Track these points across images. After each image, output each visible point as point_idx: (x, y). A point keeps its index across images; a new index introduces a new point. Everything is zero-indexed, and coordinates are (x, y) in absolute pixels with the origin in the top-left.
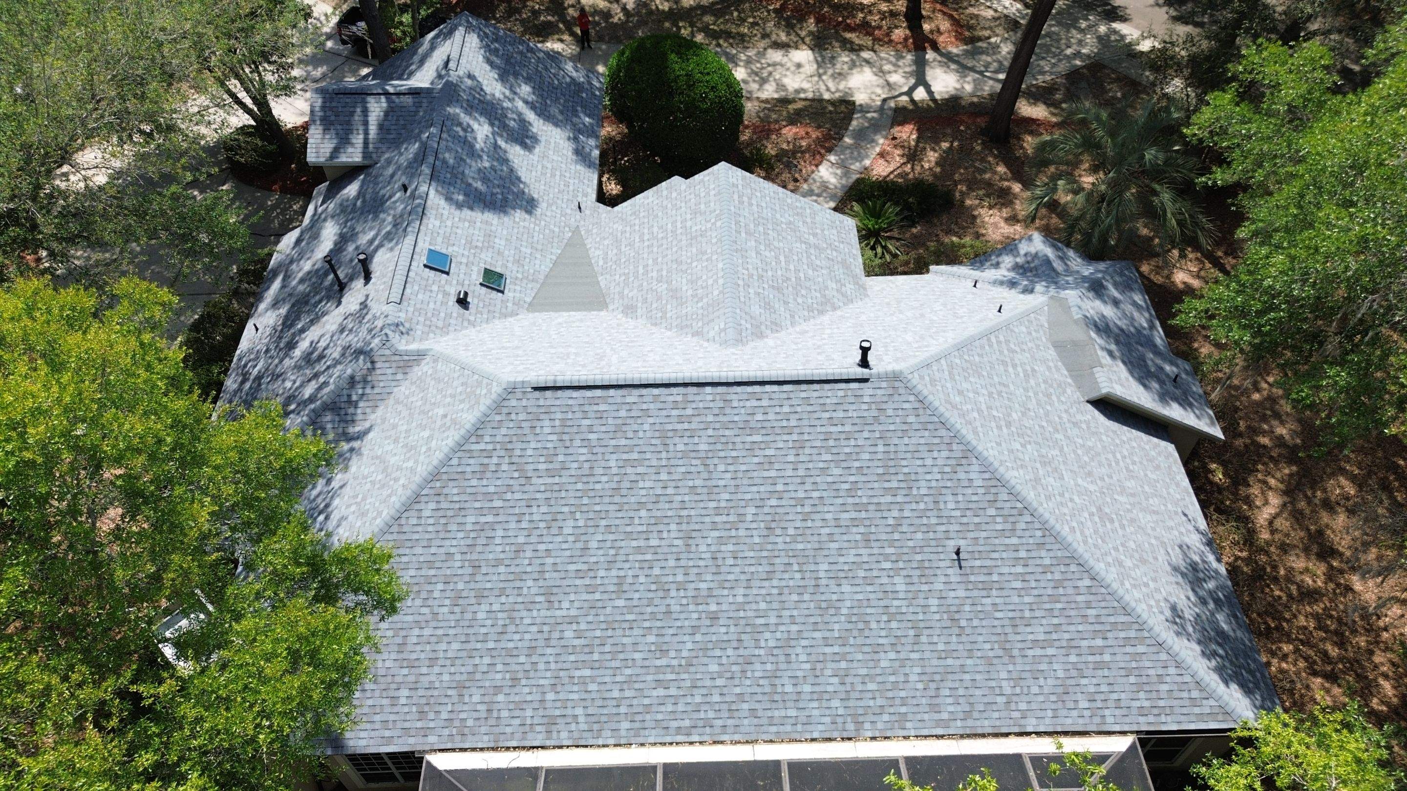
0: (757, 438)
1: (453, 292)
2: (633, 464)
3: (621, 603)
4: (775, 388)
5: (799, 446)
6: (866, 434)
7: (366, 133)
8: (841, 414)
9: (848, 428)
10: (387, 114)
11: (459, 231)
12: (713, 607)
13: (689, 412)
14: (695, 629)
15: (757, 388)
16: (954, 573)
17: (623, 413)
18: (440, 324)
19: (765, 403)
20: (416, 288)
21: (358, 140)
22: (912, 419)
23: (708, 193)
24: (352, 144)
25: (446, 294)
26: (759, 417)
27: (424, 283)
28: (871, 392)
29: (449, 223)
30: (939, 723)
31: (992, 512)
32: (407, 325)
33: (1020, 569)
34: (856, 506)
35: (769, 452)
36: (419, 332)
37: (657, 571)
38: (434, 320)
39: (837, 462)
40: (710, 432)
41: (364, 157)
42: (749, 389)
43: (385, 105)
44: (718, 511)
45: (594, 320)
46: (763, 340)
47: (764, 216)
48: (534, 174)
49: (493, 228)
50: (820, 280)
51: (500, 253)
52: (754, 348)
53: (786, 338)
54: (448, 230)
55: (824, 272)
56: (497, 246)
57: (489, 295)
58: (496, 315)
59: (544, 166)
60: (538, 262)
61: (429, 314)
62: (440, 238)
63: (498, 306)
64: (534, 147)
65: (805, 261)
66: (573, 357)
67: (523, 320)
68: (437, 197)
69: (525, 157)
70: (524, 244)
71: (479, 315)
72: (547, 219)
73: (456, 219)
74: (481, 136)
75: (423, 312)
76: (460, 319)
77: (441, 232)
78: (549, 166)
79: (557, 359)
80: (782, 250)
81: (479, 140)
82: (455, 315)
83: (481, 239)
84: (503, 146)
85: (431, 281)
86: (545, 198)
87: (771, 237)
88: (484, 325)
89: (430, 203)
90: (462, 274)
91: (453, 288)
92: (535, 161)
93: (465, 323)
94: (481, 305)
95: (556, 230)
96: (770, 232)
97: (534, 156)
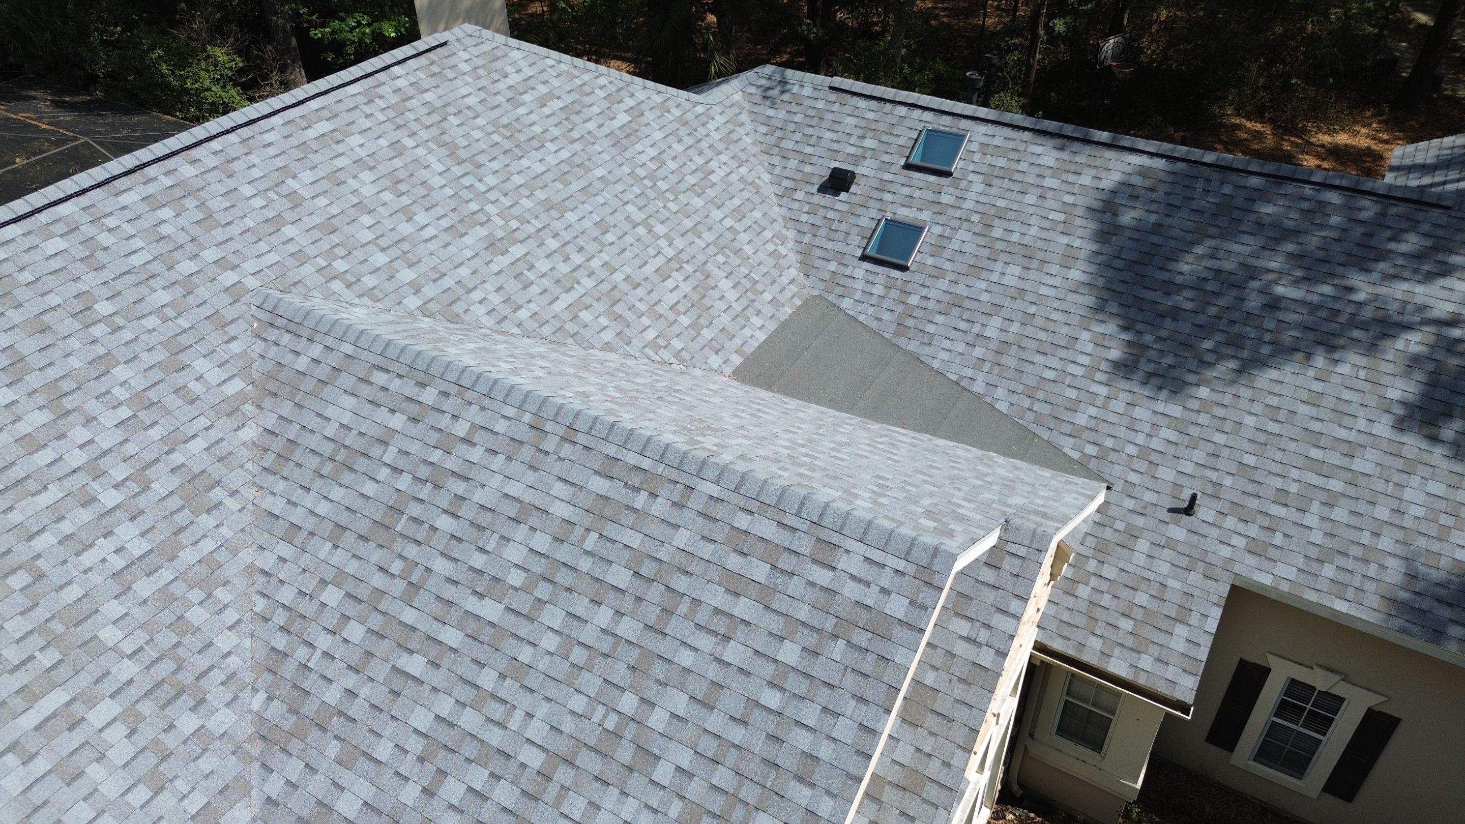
1: (864, 169)
11: (1031, 199)
18: (788, 144)
20: (871, 116)
24: (1428, 175)
25: (857, 158)
29: (1049, 182)
32: (786, 97)
36: (771, 112)
38: (798, 136)
45: (685, 320)
46: (243, 372)
47: (676, 627)
48: (1303, 409)
49: (1054, 269)
50: (384, 750)
51: (976, 269)
52: (217, 320)
53: (203, 422)
54: (1031, 179)
55: (410, 794)
56: (998, 266)
57: (855, 231)
58: (807, 239)
59: (1351, 450)
60: (960, 347)
61: (810, 131)
62: (1002, 162)
63: (829, 245)
64: (1434, 439)
65: (469, 720)
66: (496, 138)
67: (772, 262)
68: (1129, 169)
69: (1372, 400)
70: (1015, 327)
71: (806, 208)
72: (1119, 405)
73: (1069, 199)
74: (1421, 292)
75: (814, 122)
76: (798, 176)
77: (1023, 166)
78: (1358, 465)
79: (505, 121)
80: (524, 629)
81: (1400, 290)
82: (808, 169)
83: (1015, 238)
84: (1400, 344)
85: (885, 138)
86: (1203, 419)
87: (581, 606)
88: (783, 211)
89: (1110, 154)
90: (906, 191)
91: (872, 173)
92: (1362, 424)
93: (786, 183)
94: (831, 214)
95: (1081, 419)
96: (603, 616)
97: (1383, 428)
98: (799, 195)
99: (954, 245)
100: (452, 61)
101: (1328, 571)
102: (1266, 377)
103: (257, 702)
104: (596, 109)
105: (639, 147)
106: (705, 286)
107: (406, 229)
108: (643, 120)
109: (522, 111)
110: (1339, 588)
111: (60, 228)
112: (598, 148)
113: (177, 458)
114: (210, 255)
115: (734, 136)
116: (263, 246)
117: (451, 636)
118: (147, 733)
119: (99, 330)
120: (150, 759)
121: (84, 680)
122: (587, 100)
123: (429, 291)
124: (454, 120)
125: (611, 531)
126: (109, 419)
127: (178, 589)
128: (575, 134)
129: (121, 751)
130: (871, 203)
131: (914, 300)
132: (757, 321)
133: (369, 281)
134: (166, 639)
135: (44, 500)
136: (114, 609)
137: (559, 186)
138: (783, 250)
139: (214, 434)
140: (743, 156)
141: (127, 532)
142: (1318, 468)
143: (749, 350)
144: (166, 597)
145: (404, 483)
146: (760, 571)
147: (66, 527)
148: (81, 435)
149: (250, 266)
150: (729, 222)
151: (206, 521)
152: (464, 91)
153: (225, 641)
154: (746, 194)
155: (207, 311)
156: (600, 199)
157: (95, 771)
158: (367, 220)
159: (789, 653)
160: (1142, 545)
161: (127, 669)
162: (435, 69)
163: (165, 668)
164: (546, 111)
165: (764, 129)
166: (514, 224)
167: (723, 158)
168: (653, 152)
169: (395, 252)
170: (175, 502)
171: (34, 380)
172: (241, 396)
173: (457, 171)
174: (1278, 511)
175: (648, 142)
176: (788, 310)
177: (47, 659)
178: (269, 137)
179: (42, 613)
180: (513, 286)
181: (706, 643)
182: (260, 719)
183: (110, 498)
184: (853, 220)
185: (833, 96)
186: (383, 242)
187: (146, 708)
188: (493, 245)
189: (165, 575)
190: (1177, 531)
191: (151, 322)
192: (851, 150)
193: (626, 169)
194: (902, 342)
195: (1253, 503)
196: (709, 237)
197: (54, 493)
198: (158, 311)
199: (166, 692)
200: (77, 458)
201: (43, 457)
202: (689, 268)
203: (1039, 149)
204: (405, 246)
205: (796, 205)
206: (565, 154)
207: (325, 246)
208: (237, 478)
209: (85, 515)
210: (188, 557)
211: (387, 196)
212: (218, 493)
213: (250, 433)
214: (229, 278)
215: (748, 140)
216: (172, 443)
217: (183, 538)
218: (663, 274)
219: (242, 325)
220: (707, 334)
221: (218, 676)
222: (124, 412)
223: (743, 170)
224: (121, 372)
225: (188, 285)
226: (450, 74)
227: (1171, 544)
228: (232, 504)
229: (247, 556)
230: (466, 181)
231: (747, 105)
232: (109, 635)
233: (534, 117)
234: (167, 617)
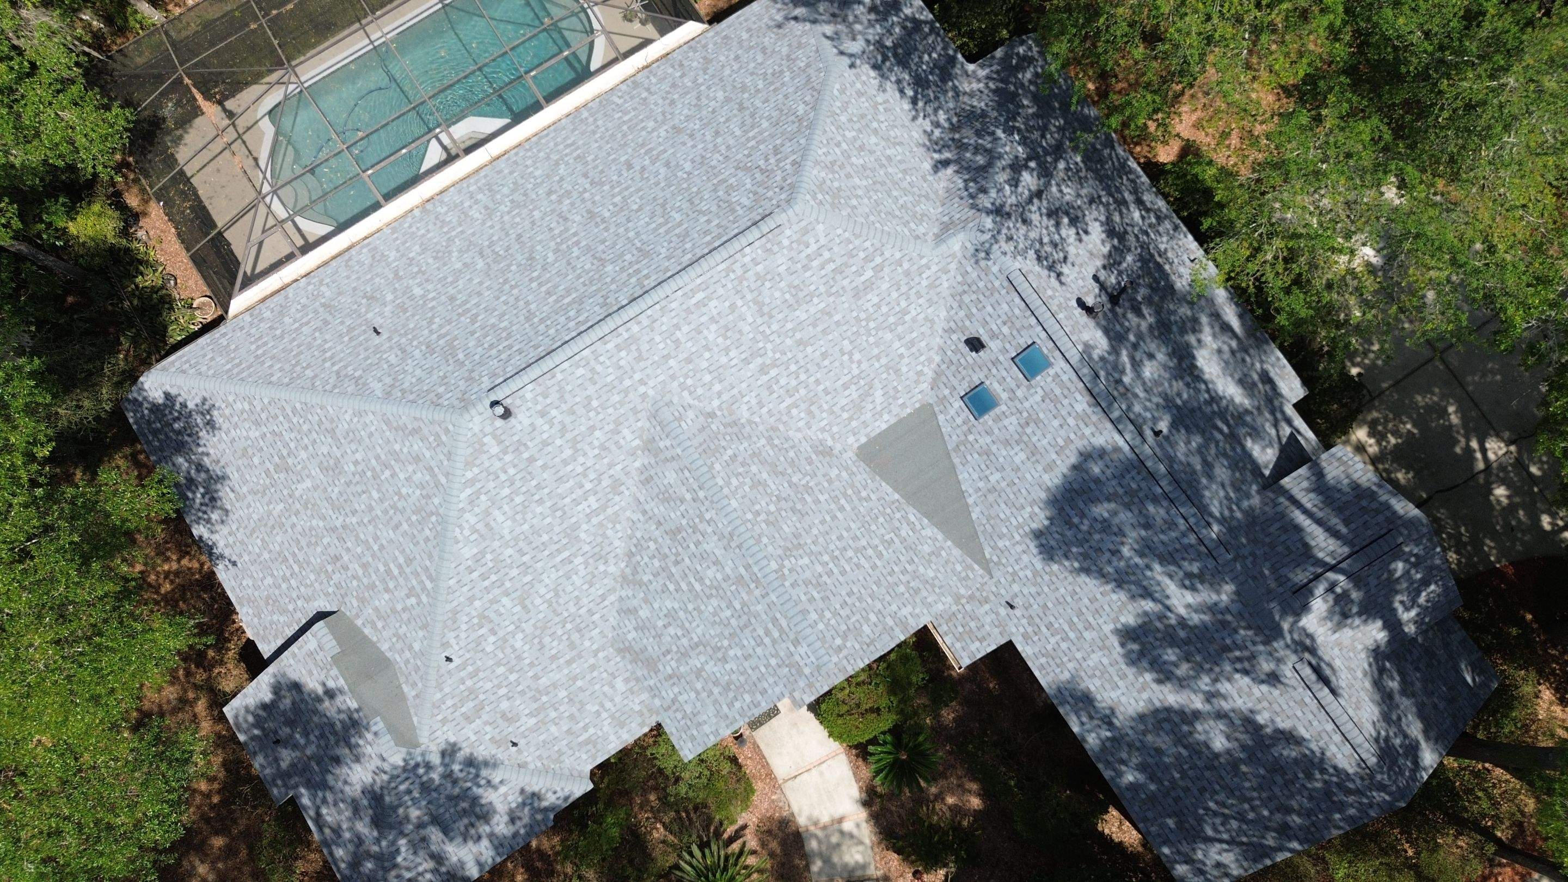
0: (567, 300)
1: (993, 345)
2: (661, 225)
3: (623, 159)
4: (567, 338)
5: (529, 317)
6: (477, 357)
7: (1306, 512)
8: (503, 356)
9: (494, 352)
10: (1306, 546)
11: (1056, 423)
12: (554, 197)
13: (633, 280)
14: (562, 179)
15: (582, 328)
16: (378, 322)
17: (688, 246)
18: (966, 299)
19: (572, 324)
20: (1017, 311)
21: (1309, 500)
22: (441, 390)
23: (821, 616)
24: (1309, 491)
25: (993, 336)
26: (572, 313)
27: (1018, 324)
28: (483, 386)
29: (1071, 421)
30: (369, 244)
31: (357, 374)
32: (983, 263)
33: (328, 354)
34: (468, 310)
35: (554, 297)
36: (969, 269)
37: (606, 188)
38: (974, 297)
39: (493, 326)
40: (608, 280)
41: (1282, 487)
42: (590, 324)
43: (1321, 555)
44: (577, 243)
45: (845, 415)
46: (640, 437)
47: (747, 631)
48: (1086, 601)
49: (1040, 468)
50: (656, 606)
51: (1007, 443)
52: (635, 411)
53: (623, 457)
54: (1064, 413)
55: (660, 624)
56: (1017, 448)
57: (968, 379)
58: (944, 367)
59: (1089, 627)
60: (975, 476)
61: (981, 297)
62: (1058, 391)
63: (952, 378)
64: (1123, 645)
65: (681, 614)
66: (787, 296)
67: (915, 378)
68: (1110, 441)
69: (1113, 615)
70: (1004, 484)
71: (953, 347)
72: (1019, 548)
73: (1072, 436)
74: (1172, 588)
75: (987, 293)
76: (960, 324)
77: (1065, 402)
78: (1087, 635)
79: (796, 282)
80: (705, 600)
81: (1166, 581)
82: (967, 323)
83: (1034, 439)
84: (1143, 603)
85: (1015, 333)
86: (1046, 578)
87: (723, 605)
88: (941, 341)
89: (1109, 425)
90: (1004, 374)
91: (995, 350)
92: (1101, 621)
93: (952, 324)
94: (962, 361)
95: (1000, 544)
96: (728, 613)
97: (1108, 628)
98: (954, 337)
99: (1006, 422)
100: (780, 237)
101: (1043, 660)
102: (1083, 578)
103: (623, 565)
104: (854, 269)
105: (869, 297)
106: (866, 394)
107: (724, 360)
108: (881, 274)
109: (808, 274)
110: (1042, 667)
111: (583, 363)
112: (843, 299)
113: (611, 472)
114: (637, 376)
115: (937, 283)
116: (659, 371)
117: (684, 586)
118: (590, 569)
119: (592, 414)
120: (590, 577)
121: (574, 549)
122: (851, 261)
123: (725, 397)
124: (768, 284)
125: (740, 589)
126: (592, 453)
127: (605, 522)
128: (834, 290)
129: (582, 572)
130: (985, 369)
131: (971, 438)
132: (886, 417)
133: (700, 391)
134: (599, 539)
135: (568, 485)
136: (585, 527)
137: (811, 328)
138: (926, 370)
139: (625, 463)
140: (935, 299)
141: (592, 499)
142: (1071, 623)
143: (873, 434)
144: (601, 524)
145: (684, 522)
146: (776, 634)
147: (574, 496)
148: (581, 459)
149: (651, 383)
150: (902, 350)
151: (617, 498)
152: (780, 262)
153: (617, 543)
154: (923, 329)
155: (632, 406)
156: (830, 337)
157: (574, 577)
158: (707, 355)
159: (773, 662)
160: (987, 607)
161: (586, 548)
162: (769, 246)
163: (597, 549)
164: (823, 272)
165: (959, 278)
166: (778, 355)
167: (921, 301)
168: (876, 300)
169: (715, 374)
170: (609, 489)
171: (569, 436)
172: (637, 447)
173: (759, 321)
174: (1044, 629)
175: (876, 292)
176: (909, 411)
177: (565, 541)
178: (673, 305)
179: (565, 526)
180: (765, 393)
181: (753, 643)
182: (623, 571)
183: (588, 486)
184: (970, 372)
185: (1006, 284)
186: (712, 369)
187: (591, 561)
188: (763, 370)
189: (602, 517)
190: (1003, 611)
191: (611, 410)
192: (994, 327)
193: (855, 314)
194: (953, 455)
195: (1037, 620)
196: (884, 361)
197: (571, 483)
198: (613, 405)
199: (597, 557)
200: (580, 469)
201: (569, 468)
202: (862, 382)
203: (1079, 397)
204: (721, 370)
205: (949, 342)
206: (823, 305)
207: (685, 371)
208: (630, 482)
209: (580, 492)
210: (610, 511)
211: (720, 340)
212: (623, 488)
213: (637, 464)
214: (642, 389)
215: (946, 285)
216: (611, 465)
217: (610, 504)
218: (846, 386)
219: (644, 413)
220: (854, 424)
221: (613, 554)
222: (596, 451)
223: (929, 311)
224: (598, 433)
225: (626, 392)
226: (776, 248)
227: (997, 614)
228: (627, 493)
229: (628, 513)
230: (761, 329)
231: (959, 255)
232: (583, 536)
233: (814, 278)
234: (601, 532)
